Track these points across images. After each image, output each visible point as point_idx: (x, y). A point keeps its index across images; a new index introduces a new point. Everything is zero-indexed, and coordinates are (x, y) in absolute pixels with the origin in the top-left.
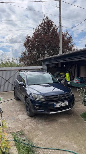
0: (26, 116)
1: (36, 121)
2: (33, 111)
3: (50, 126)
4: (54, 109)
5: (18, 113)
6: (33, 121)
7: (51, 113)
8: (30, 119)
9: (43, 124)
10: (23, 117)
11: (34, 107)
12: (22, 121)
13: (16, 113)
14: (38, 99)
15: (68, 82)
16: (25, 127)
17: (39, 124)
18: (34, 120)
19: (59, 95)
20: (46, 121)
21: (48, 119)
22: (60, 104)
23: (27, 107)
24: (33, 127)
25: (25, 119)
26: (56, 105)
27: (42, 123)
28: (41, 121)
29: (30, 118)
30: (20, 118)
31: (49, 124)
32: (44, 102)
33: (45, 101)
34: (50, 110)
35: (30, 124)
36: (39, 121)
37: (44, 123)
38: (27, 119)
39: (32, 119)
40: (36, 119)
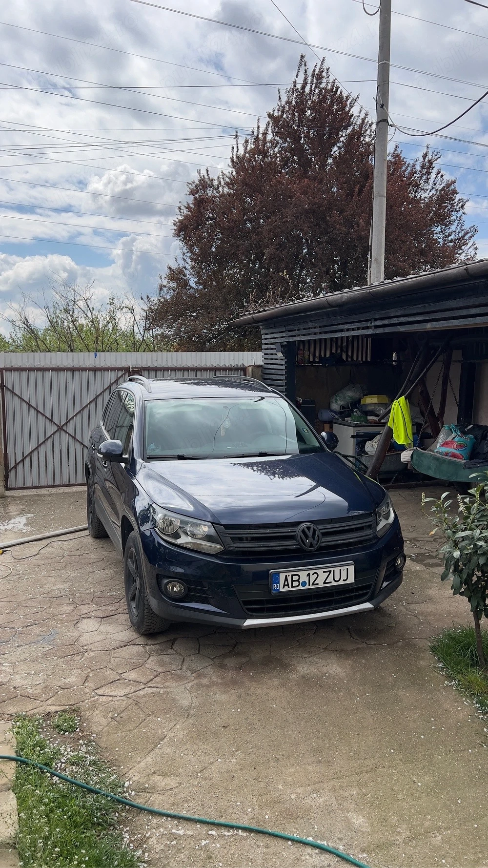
0: (120, 628)
1: (167, 659)
2: (153, 603)
3: (240, 697)
4: (268, 602)
5: (84, 609)
6: (152, 663)
7: (249, 622)
8: (140, 649)
9: (205, 681)
10: (101, 633)
11: (159, 583)
12: (92, 654)
13: (70, 608)
14: (183, 540)
15: (403, 448)
16: (100, 692)
17: (180, 678)
18: (159, 653)
19: (304, 526)
20: (222, 667)
21: (238, 655)
22: (304, 576)
23: (129, 579)
24: (142, 693)
25: (114, 644)
26: (282, 577)
27: (199, 676)
28: (195, 662)
29: (141, 640)
30: (85, 639)
31: (234, 682)
32: (214, 556)
33: (223, 553)
34: (246, 603)
35: (132, 675)
36: (187, 659)
37: (212, 675)
38: (124, 649)
39: (148, 648)
40: (170, 651)
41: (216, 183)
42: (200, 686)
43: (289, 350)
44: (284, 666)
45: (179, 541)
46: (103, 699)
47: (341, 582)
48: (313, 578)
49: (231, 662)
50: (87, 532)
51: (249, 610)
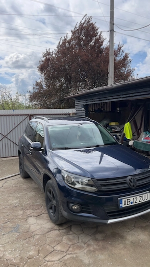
0: (46, 221)
1: (71, 237)
3: (109, 256)
4: (117, 212)
5: (28, 212)
6: (65, 239)
7: (110, 221)
8: (57, 232)
9: (91, 248)
10: (38, 224)
11: (68, 206)
12: (38, 237)
13: (21, 212)
14: (78, 186)
16: (47, 259)
17: (80, 248)
18: (67, 233)
19: (129, 177)
20: (96, 240)
22: (132, 200)
23: (48, 200)
24: (66, 258)
25: (46, 230)
26: (123, 201)
27: (88, 245)
28: (84, 238)
29: (56, 227)
30: (33, 228)
31: (104, 248)
32: (94, 193)
33: (97, 191)
34: (108, 213)
35: (58, 248)
36: (80, 236)
37: (94, 245)
38: (51, 232)
39: (61, 231)
40: (71, 232)
41: (51, 54)
42: (90, 251)
43: (86, 107)
44: (122, 237)
45: (76, 187)
46: (49, 263)
47: (145, 201)
48: (135, 200)
49: (99, 236)
50: (20, 176)
51: (109, 216)
